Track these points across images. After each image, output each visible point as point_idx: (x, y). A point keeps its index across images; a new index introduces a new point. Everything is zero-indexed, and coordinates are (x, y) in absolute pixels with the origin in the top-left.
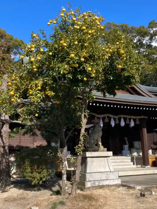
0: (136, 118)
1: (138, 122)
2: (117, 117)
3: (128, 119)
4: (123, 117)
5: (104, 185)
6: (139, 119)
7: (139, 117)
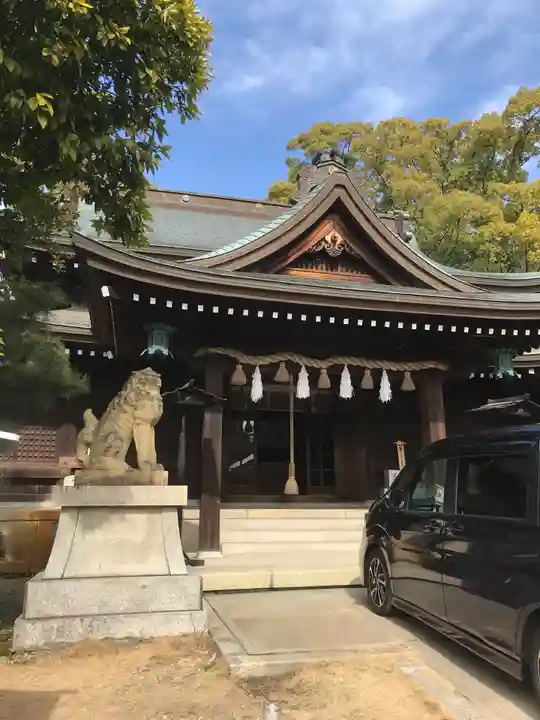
0: (401, 369)
1: (408, 385)
2: (323, 365)
3: (368, 372)
4: (350, 367)
5: (118, 636)
6: (413, 373)
7: (414, 366)
